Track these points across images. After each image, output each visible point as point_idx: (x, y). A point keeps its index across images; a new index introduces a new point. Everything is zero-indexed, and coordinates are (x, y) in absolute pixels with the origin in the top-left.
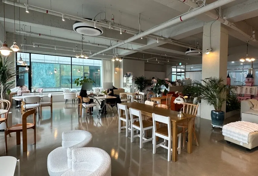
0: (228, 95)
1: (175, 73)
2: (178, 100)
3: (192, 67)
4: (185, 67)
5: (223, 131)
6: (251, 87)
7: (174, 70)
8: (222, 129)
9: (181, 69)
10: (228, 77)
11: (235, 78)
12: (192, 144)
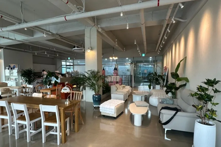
0: (103, 83)
1: (65, 66)
2: (65, 90)
3: (79, 62)
4: (73, 61)
5: (100, 108)
6: (116, 76)
7: (63, 63)
8: (99, 107)
9: (70, 62)
10: (104, 69)
11: (108, 71)
12: (79, 124)
